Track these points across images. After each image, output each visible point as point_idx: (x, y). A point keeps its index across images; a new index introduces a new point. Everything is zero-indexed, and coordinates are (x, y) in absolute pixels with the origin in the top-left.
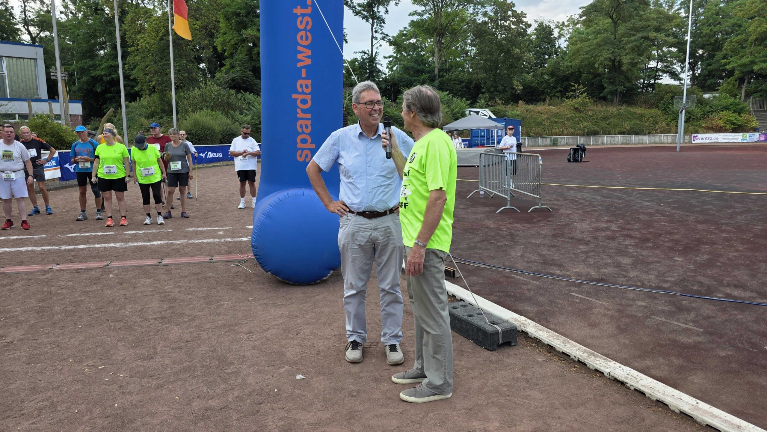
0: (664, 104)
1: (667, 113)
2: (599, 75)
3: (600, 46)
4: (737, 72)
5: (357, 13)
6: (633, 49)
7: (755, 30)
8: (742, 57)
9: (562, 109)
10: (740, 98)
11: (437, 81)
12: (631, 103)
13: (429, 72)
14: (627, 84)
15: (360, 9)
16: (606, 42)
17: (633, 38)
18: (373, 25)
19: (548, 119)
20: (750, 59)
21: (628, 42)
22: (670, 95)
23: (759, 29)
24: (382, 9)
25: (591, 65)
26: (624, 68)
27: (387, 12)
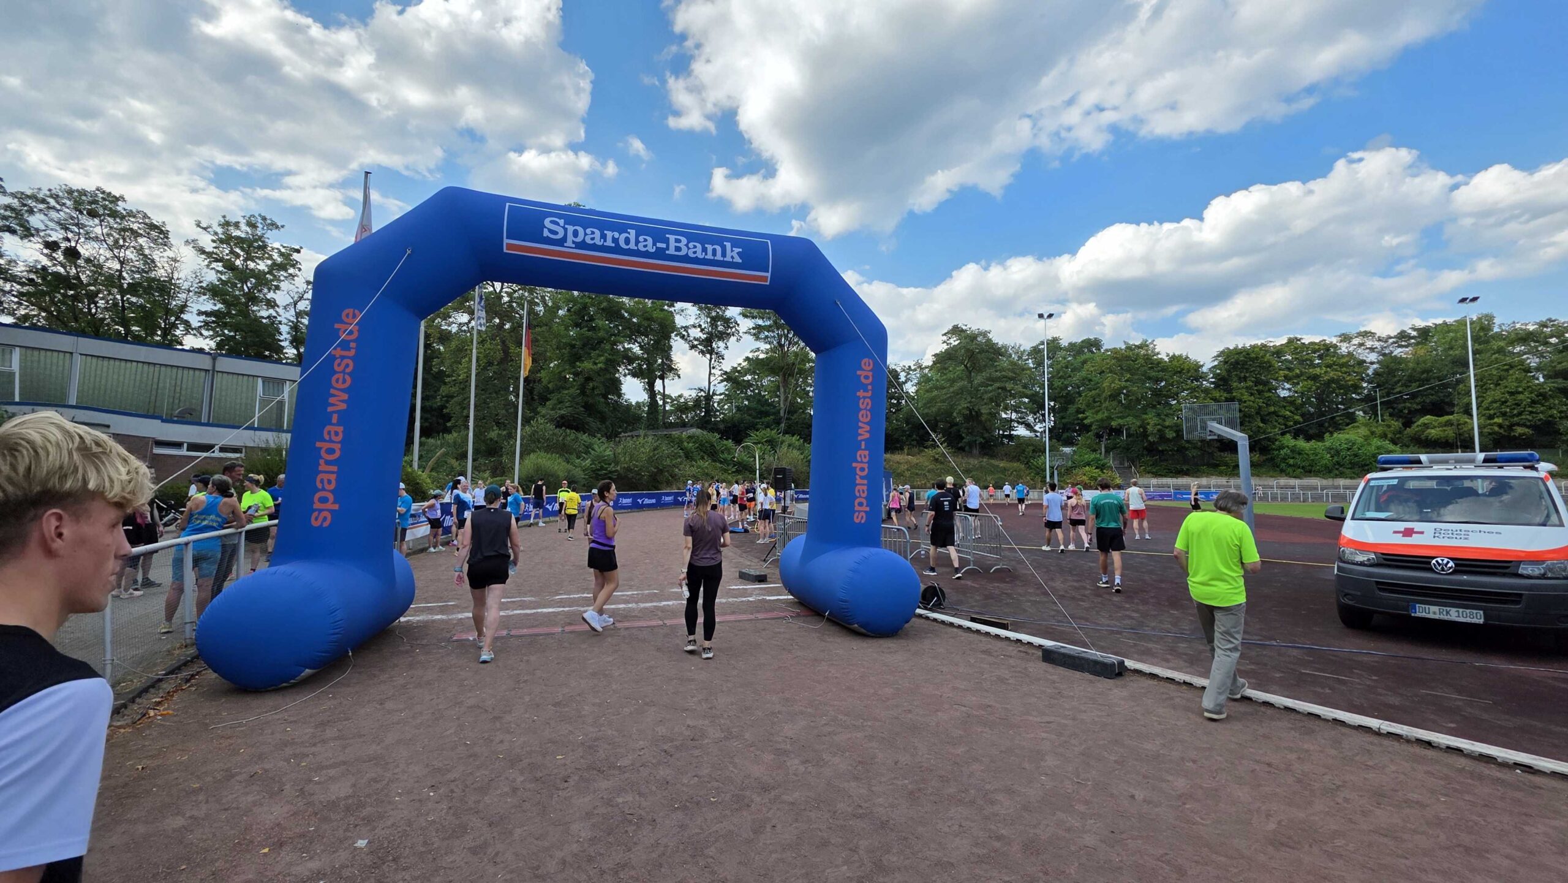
0: (1026, 458)
1: (1029, 468)
2: (957, 424)
3: (958, 394)
4: (1094, 427)
5: (693, 347)
6: (991, 400)
7: (1110, 387)
8: (1097, 412)
9: (921, 460)
10: (1101, 454)
11: (783, 425)
12: (993, 456)
13: (774, 414)
14: (986, 435)
15: (696, 343)
16: (962, 390)
17: (990, 388)
18: (710, 361)
19: (908, 470)
20: (1106, 414)
21: (986, 392)
22: (1031, 448)
23: (1113, 385)
24: (721, 344)
25: (949, 414)
26: (983, 418)
27: (727, 348)
